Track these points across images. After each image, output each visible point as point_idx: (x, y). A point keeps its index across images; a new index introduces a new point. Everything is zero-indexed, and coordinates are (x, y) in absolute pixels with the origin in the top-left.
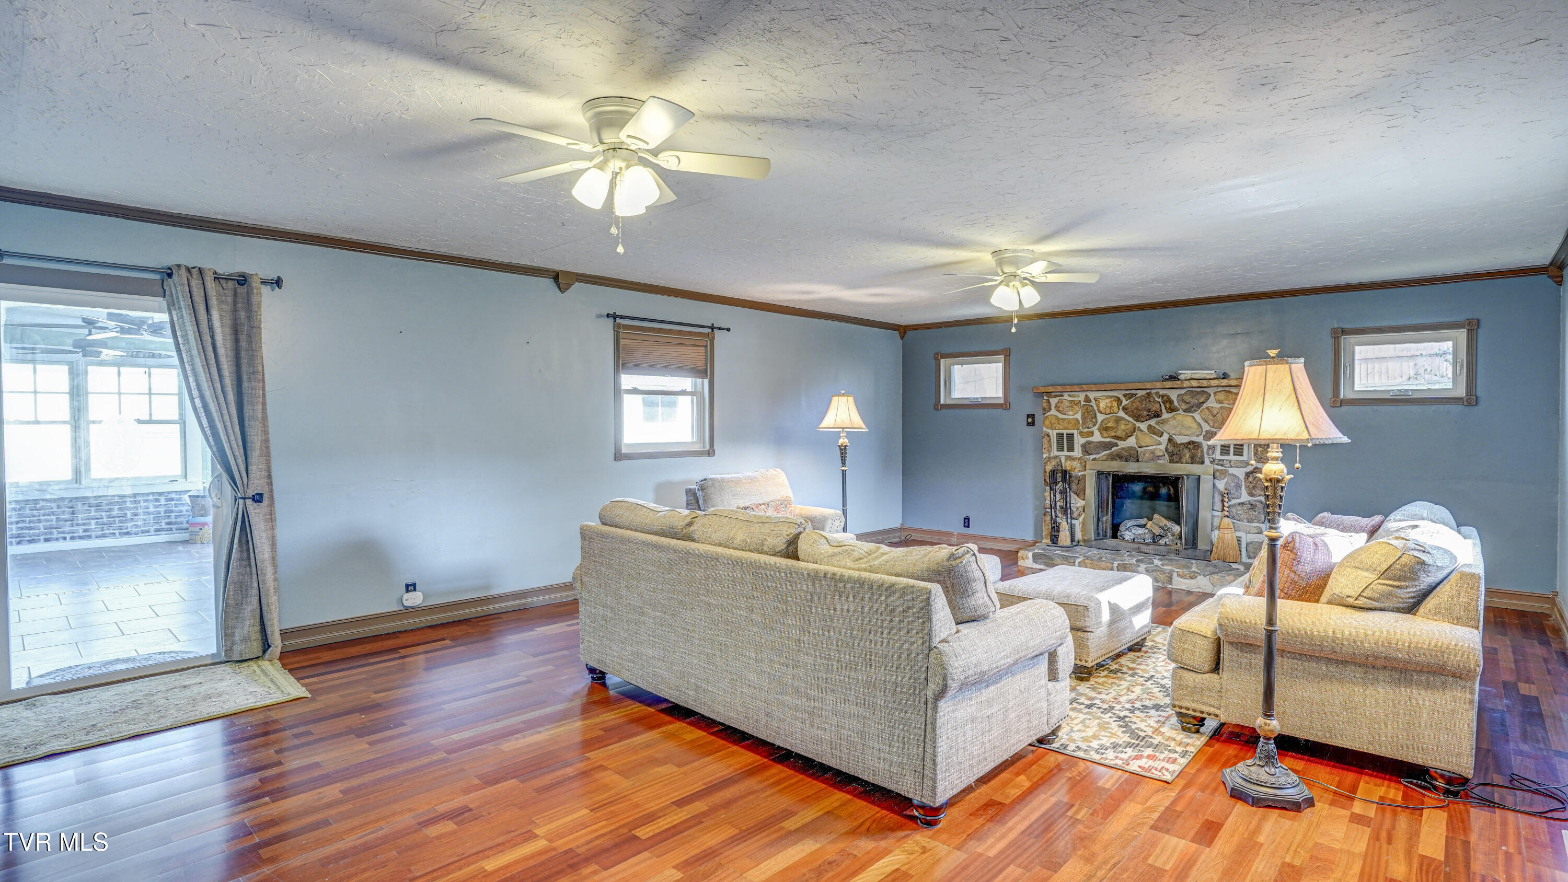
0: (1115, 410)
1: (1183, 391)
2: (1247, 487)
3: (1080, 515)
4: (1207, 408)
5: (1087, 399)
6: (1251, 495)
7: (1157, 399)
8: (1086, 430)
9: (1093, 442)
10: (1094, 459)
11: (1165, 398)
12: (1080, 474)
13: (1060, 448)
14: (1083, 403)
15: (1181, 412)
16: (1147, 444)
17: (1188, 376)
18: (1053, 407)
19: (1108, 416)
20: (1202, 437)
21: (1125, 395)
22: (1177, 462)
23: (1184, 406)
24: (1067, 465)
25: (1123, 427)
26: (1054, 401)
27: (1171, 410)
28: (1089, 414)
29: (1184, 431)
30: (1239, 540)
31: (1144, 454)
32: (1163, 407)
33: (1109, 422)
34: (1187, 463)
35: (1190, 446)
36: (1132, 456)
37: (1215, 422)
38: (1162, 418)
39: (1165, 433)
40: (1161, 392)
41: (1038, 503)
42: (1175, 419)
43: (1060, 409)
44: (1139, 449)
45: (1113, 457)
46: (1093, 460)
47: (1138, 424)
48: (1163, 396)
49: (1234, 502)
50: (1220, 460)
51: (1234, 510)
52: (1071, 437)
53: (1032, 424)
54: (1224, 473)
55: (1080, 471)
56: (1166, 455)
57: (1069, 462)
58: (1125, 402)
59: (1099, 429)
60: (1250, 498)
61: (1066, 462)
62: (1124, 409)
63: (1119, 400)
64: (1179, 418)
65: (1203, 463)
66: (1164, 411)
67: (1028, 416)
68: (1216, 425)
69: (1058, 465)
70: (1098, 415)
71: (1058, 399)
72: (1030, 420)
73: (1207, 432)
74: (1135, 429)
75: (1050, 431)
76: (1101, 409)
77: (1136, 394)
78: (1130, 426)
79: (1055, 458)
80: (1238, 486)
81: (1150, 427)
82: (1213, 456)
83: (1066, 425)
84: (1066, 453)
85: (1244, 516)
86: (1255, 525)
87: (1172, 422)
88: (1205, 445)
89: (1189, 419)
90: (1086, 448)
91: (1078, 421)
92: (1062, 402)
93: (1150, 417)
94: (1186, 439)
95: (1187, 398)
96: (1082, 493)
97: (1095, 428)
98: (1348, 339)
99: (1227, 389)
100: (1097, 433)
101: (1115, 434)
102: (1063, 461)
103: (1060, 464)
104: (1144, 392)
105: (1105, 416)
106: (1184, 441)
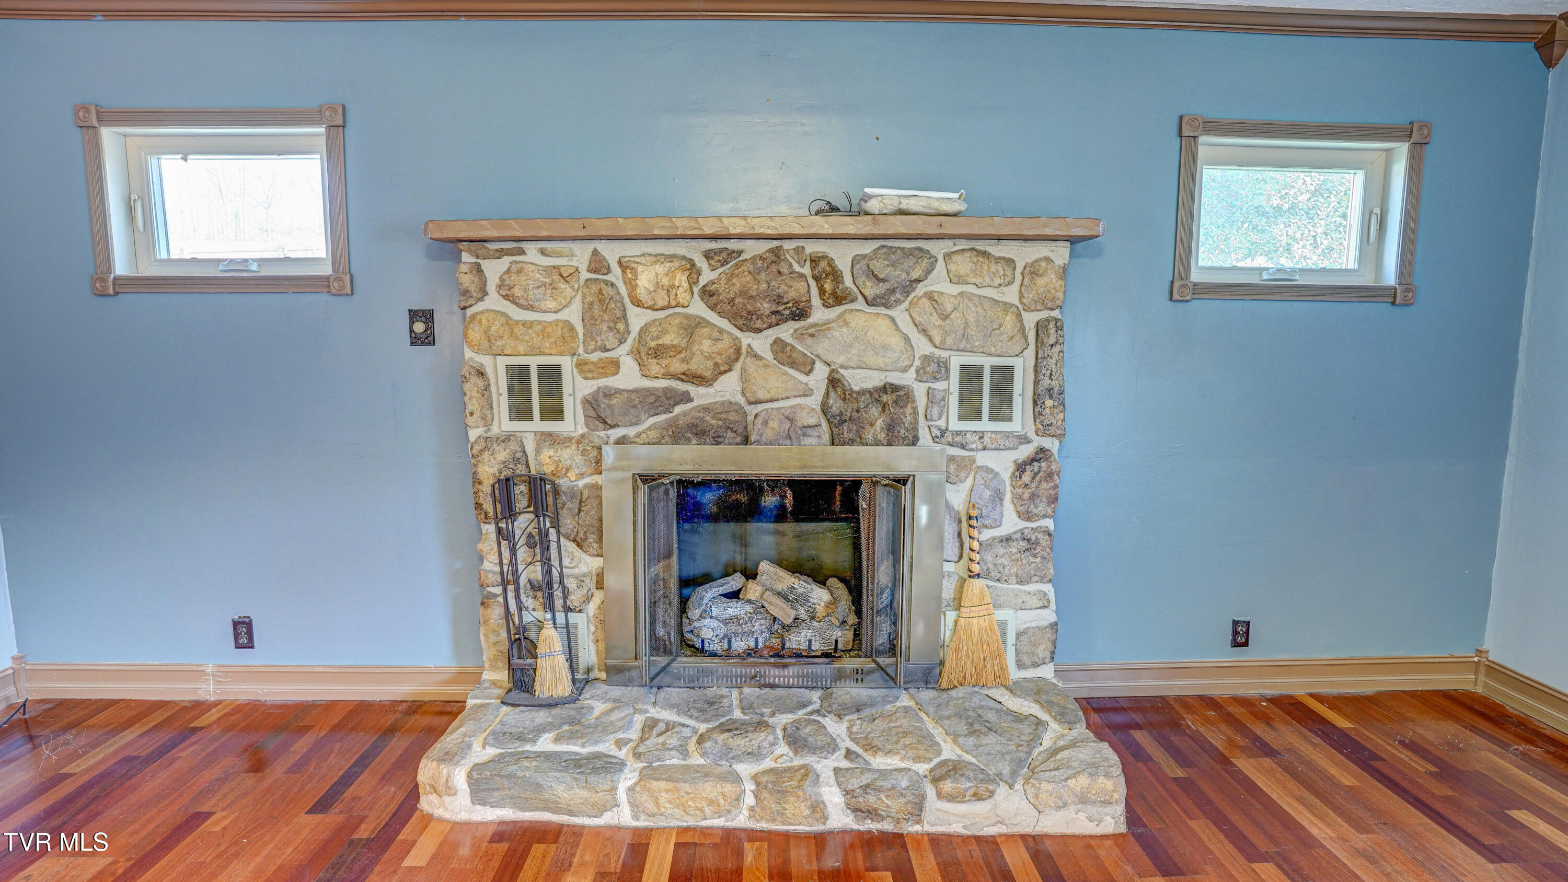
0: (683, 296)
1: (868, 248)
2: (1018, 499)
3: (588, 599)
4: (930, 296)
5: (598, 265)
6: (1027, 516)
7: (796, 267)
8: (595, 357)
9: (619, 391)
10: (621, 441)
11: (823, 264)
12: (581, 483)
13: (521, 411)
14: (585, 275)
15: (860, 304)
16: (773, 394)
17: (889, 205)
18: (491, 287)
19: (661, 315)
20: (912, 374)
21: (708, 255)
22: (851, 442)
23: (871, 290)
24: (548, 460)
25: (706, 345)
26: (494, 269)
27: (838, 298)
28: (605, 309)
29: (871, 359)
30: (1003, 625)
31: (765, 423)
32: (815, 292)
33: (665, 332)
34: (877, 443)
35: (885, 398)
36: (731, 427)
37: (946, 334)
38: (810, 320)
39: (819, 365)
40: (812, 248)
41: (458, 565)
42: (846, 324)
43: (518, 292)
44: (752, 410)
45: (676, 434)
46: (619, 442)
47: (747, 339)
48: (815, 260)
49: (986, 535)
50: (958, 433)
51: (989, 557)
52: (551, 375)
53: (426, 339)
54: (965, 465)
55: (582, 476)
56: (825, 425)
57: (547, 453)
58: (707, 275)
59: (636, 354)
60: (1024, 524)
61: (538, 451)
62: (707, 294)
63: (692, 270)
64: (857, 321)
65: (914, 441)
66: (816, 301)
67: (414, 315)
68: (949, 341)
69: (516, 461)
70: (632, 311)
71: (507, 260)
72: (419, 327)
73: (927, 359)
74: (738, 351)
75: (486, 362)
76: (641, 293)
77: (740, 253)
78: (726, 342)
79: (506, 439)
80: (998, 496)
81: (779, 346)
82: (942, 423)
83: (536, 341)
84: (537, 425)
85: (1011, 570)
86: (1034, 588)
87: (839, 334)
88: (920, 391)
89: (883, 325)
90: (599, 410)
91: (572, 328)
92: (519, 272)
93: (778, 318)
94: (874, 380)
95: (879, 267)
96: (592, 538)
97: (622, 351)
98: (1207, 144)
99: (980, 245)
100: (628, 365)
101: (682, 368)
102: (530, 447)
103: (522, 458)
104: (763, 247)
105: (651, 315)
106: (869, 385)
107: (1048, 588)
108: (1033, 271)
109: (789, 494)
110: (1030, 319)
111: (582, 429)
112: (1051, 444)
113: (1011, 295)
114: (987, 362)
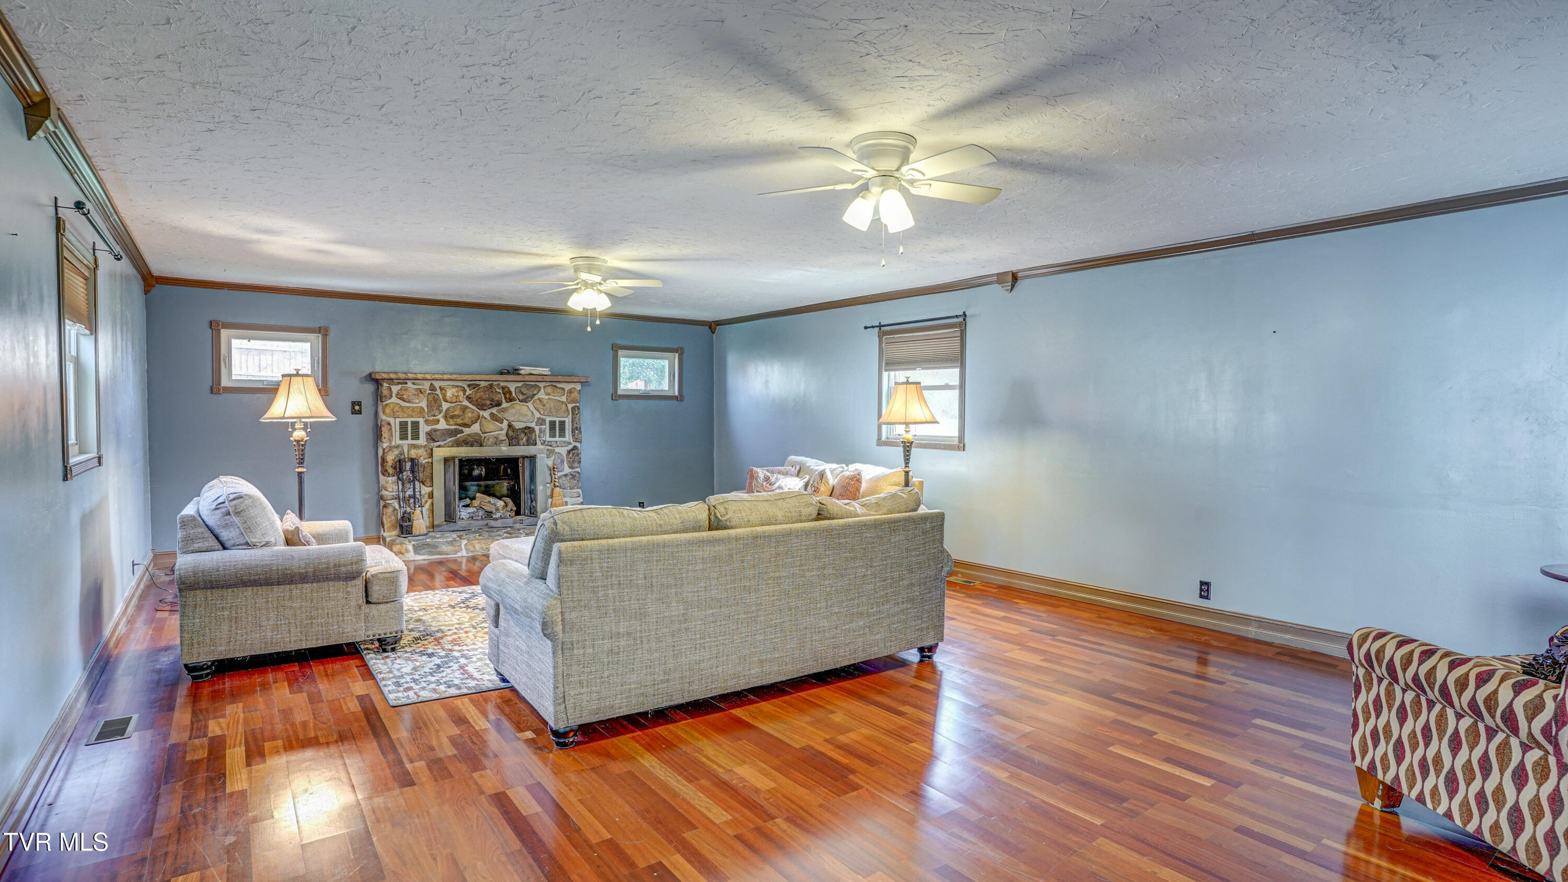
0: (461, 399)
1: (520, 384)
2: (569, 462)
3: (426, 502)
4: (539, 399)
5: (433, 388)
6: (572, 468)
7: (497, 390)
8: (431, 418)
9: (439, 430)
10: (440, 446)
11: (506, 389)
12: (424, 462)
13: (403, 437)
14: (428, 391)
15: (517, 401)
16: (490, 430)
17: (528, 372)
18: (394, 395)
19: (454, 405)
20: (534, 423)
21: (469, 386)
22: (516, 445)
23: (521, 397)
24: (413, 453)
25: (469, 414)
26: (395, 389)
27: (511, 400)
28: (434, 403)
29: (521, 419)
30: (566, 503)
31: (488, 439)
32: (503, 398)
33: (455, 410)
34: (524, 445)
35: (526, 431)
36: (476, 441)
37: (544, 411)
38: (502, 407)
39: (505, 421)
40: (502, 384)
41: (368, 496)
42: (513, 408)
43: (405, 397)
44: (483, 436)
45: (458, 444)
46: (438, 447)
47: (482, 413)
48: (503, 388)
49: (560, 474)
50: (549, 442)
51: (561, 481)
52: (416, 425)
53: (357, 412)
54: (551, 452)
55: (425, 459)
56: (507, 440)
58: (468, 392)
59: (445, 417)
60: (570, 470)
61: (409, 451)
62: (468, 398)
63: (464, 391)
64: (517, 407)
65: (535, 444)
67: (354, 404)
68: (546, 413)
70: (444, 403)
71: (400, 386)
72: (356, 407)
73: (539, 419)
74: (479, 416)
75: (391, 420)
76: (448, 397)
77: (479, 385)
78: (476, 413)
79: (397, 447)
80: (562, 461)
81: (492, 415)
82: (544, 439)
83: (411, 413)
84: (410, 441)
85: (567, 485)
86: (575, 490)
87: (512, 411)
88: (537, 429)
89: (525, 408)
90: (431, 437)
91: (423, 409)
92: (406, 390)
93: (492, 406)
94: (522, 425)
95: (524, 390)
96: (428, 480)
97: (440, 416)
98: (620, 352)
99: (554, 384)
100: (442, 421)
101: (462, 422)
102: (406, 450)
103: (402, 453)
104: (486, 384)
105: (450, 405)
106: (521, 427)
107: (580, 490)
108: (570, 392)
109: (484, 470)
110: (570, 406)
111: (425, 443)
112: (578, 444)
113: (564, 399)
114: (557, 420)
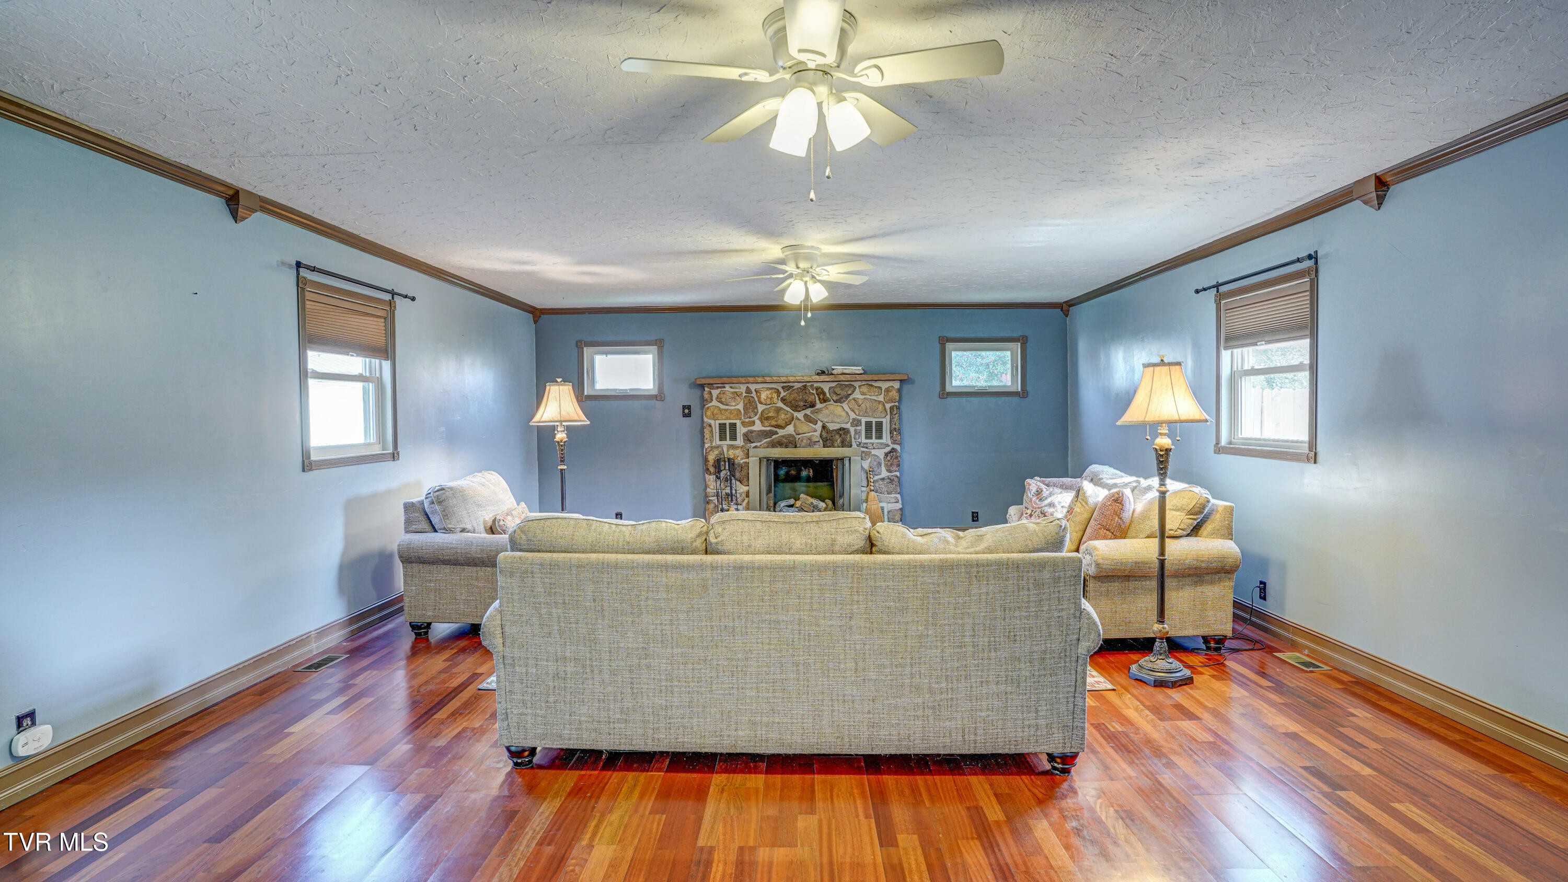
0: (775, 400)
1: (834, 384)
2: (886, 465)
3: (743, 500)
4: (854, 399)
5: (748, 391)
6: (890, 471)
7: (811, 391)
8: (747, 420)
9: (755, 431)
10: (755, 447)
11: (820, 390)
12: (742, 462)
13: (722, 438)
14: (744, 394)
15: (832, 402)
16: (804, 431)
17: (840, 372)
18: (714, 398)
19: (768, 406)
20: (849, 424)
21: (783, 388)
22: (830, 447)
23: (835, 398)
24: (731, 454)
25: (783, 416)
26: (715, 393)
27: (825, 400)
28: (750, 405)
29: (836, 420)
30: (882, 508)
31: (802, 441)
32: (817, 398)
33: (770, 412)
34: (839, 447)
35: (840, 432)
36: (790, 442)
37: (860, 411)
38: (816, 408)
39: (819, 422)
40: (816, 385)
41: (696, 492)
42: (827, 408)
43: (723, 400)
44: (798, 437)
45: (773, 445)
46: (754, 448)
47: (796, 414)
48: (817, 389)
49: (876, 478)
50: (865, 443)
51: (877, 485)
52: (733, 426)
53: (688, 415)
54: (868, 454)
55: (742, 459)
56: (821, 441)
57: (731, 452)
58: (783, 394)
59: (761, 419)
60: (889, 474)
61: (728, 451)
62: (783, 400)
63: (778, 393)
64: (831, 408)
65: (851, 446)
66: (818, 401)
67: (684, 407)
68: (861, 414)
69: (721, 454)
70: (759, 405)
71: (719, 390)
72: (687, 411)
73: (854, 419)
74: (793, 418)
75: (712, 422)
76: (762, 400)
77: (793, 387)
78: (789, 414)
79: (718, 447)
80: (879, 464)
81: (806, 416)
82: (860, 440)
83: (729, 415)
84: (728, 442)
85: (885, 489)
86: (893, 496)
87: (825, 412)
88: (852, 430)
89: (840, 409)
90: (748, 438)
91: (740, 411)
92: (724, 393)
93: (805, 407)
94: (836, 426)
95: (838, 391)
96: (745, 480)
97: (756, 419)
98: (949, 346)
99: (870, 383)
100: (758, 423)
101: (776, 423)
102: (725, 450)
103: (722, 453)
104: (800, 385)
105: (765, 407)
106: (835, 428)
107: (899, 496)
108: (888, 390)
109: (811, 471)
110: (888, 406)
111: (742, 444)
112: (898, 447)
113: (881, 398)
114: (874, 420)
